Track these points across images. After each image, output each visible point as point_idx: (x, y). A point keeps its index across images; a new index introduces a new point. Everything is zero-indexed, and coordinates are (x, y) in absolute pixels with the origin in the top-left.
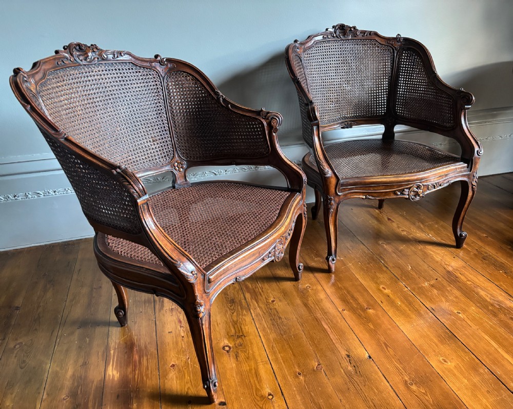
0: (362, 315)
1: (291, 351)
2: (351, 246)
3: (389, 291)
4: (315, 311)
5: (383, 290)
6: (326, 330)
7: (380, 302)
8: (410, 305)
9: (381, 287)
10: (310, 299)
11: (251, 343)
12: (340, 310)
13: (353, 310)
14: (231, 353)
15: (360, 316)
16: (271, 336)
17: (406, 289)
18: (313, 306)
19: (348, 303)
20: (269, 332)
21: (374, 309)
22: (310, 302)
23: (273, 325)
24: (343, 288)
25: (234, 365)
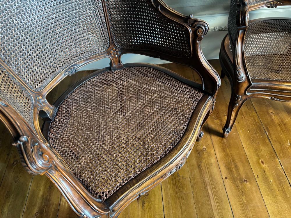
0: (239, 186)
1: (180, 210)
2: (245, 112)
3: (266, 166)
4: (205, 174)
5: (261, 164)
6: (209, 195)
7: (256, 176)
8: (280, 185)
9: (260, 161)
10: (203, 161)
11: (155, 195)
12: (224, 177)
13: (233, 180)
14: (140, 201)
15: (238, 187)
16: (169, 191)
17: (281, 167)
18: (204, 168)
19: (231, 171)
20: (168, 187)
21: (250, 183)
22: (203, 164)
23: (172, 180)
24: (230, 155)
25: (140, 213)
